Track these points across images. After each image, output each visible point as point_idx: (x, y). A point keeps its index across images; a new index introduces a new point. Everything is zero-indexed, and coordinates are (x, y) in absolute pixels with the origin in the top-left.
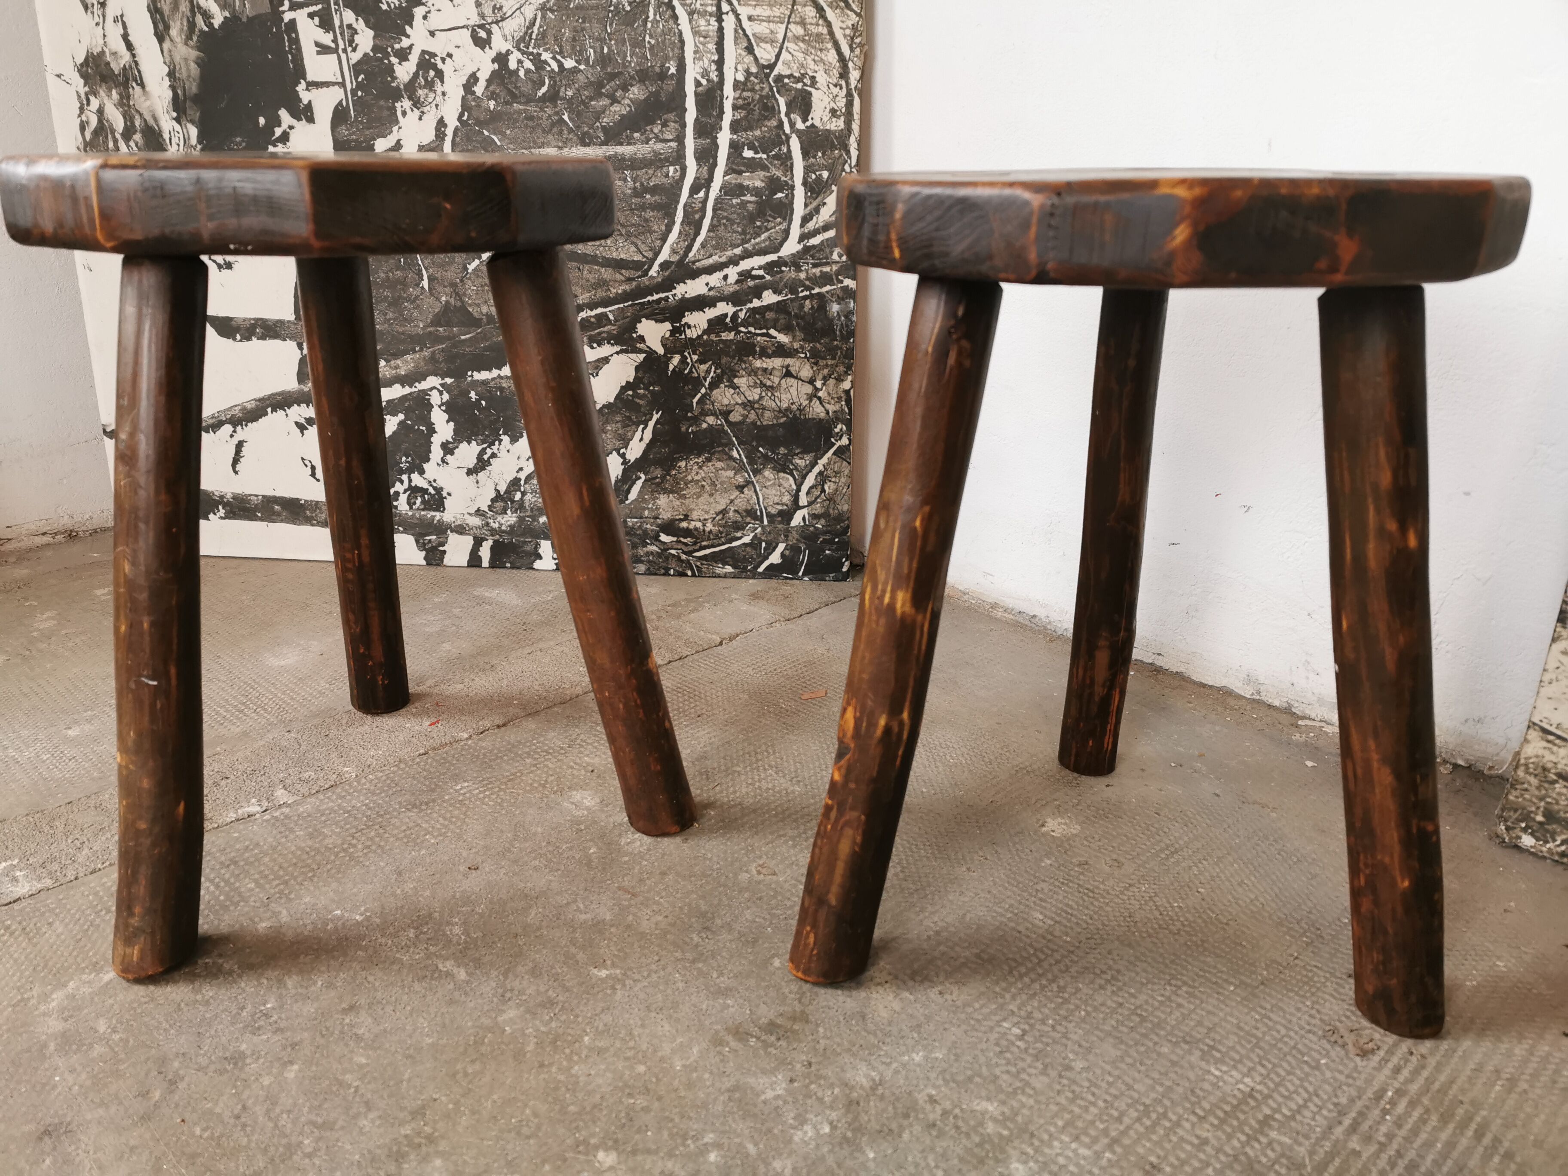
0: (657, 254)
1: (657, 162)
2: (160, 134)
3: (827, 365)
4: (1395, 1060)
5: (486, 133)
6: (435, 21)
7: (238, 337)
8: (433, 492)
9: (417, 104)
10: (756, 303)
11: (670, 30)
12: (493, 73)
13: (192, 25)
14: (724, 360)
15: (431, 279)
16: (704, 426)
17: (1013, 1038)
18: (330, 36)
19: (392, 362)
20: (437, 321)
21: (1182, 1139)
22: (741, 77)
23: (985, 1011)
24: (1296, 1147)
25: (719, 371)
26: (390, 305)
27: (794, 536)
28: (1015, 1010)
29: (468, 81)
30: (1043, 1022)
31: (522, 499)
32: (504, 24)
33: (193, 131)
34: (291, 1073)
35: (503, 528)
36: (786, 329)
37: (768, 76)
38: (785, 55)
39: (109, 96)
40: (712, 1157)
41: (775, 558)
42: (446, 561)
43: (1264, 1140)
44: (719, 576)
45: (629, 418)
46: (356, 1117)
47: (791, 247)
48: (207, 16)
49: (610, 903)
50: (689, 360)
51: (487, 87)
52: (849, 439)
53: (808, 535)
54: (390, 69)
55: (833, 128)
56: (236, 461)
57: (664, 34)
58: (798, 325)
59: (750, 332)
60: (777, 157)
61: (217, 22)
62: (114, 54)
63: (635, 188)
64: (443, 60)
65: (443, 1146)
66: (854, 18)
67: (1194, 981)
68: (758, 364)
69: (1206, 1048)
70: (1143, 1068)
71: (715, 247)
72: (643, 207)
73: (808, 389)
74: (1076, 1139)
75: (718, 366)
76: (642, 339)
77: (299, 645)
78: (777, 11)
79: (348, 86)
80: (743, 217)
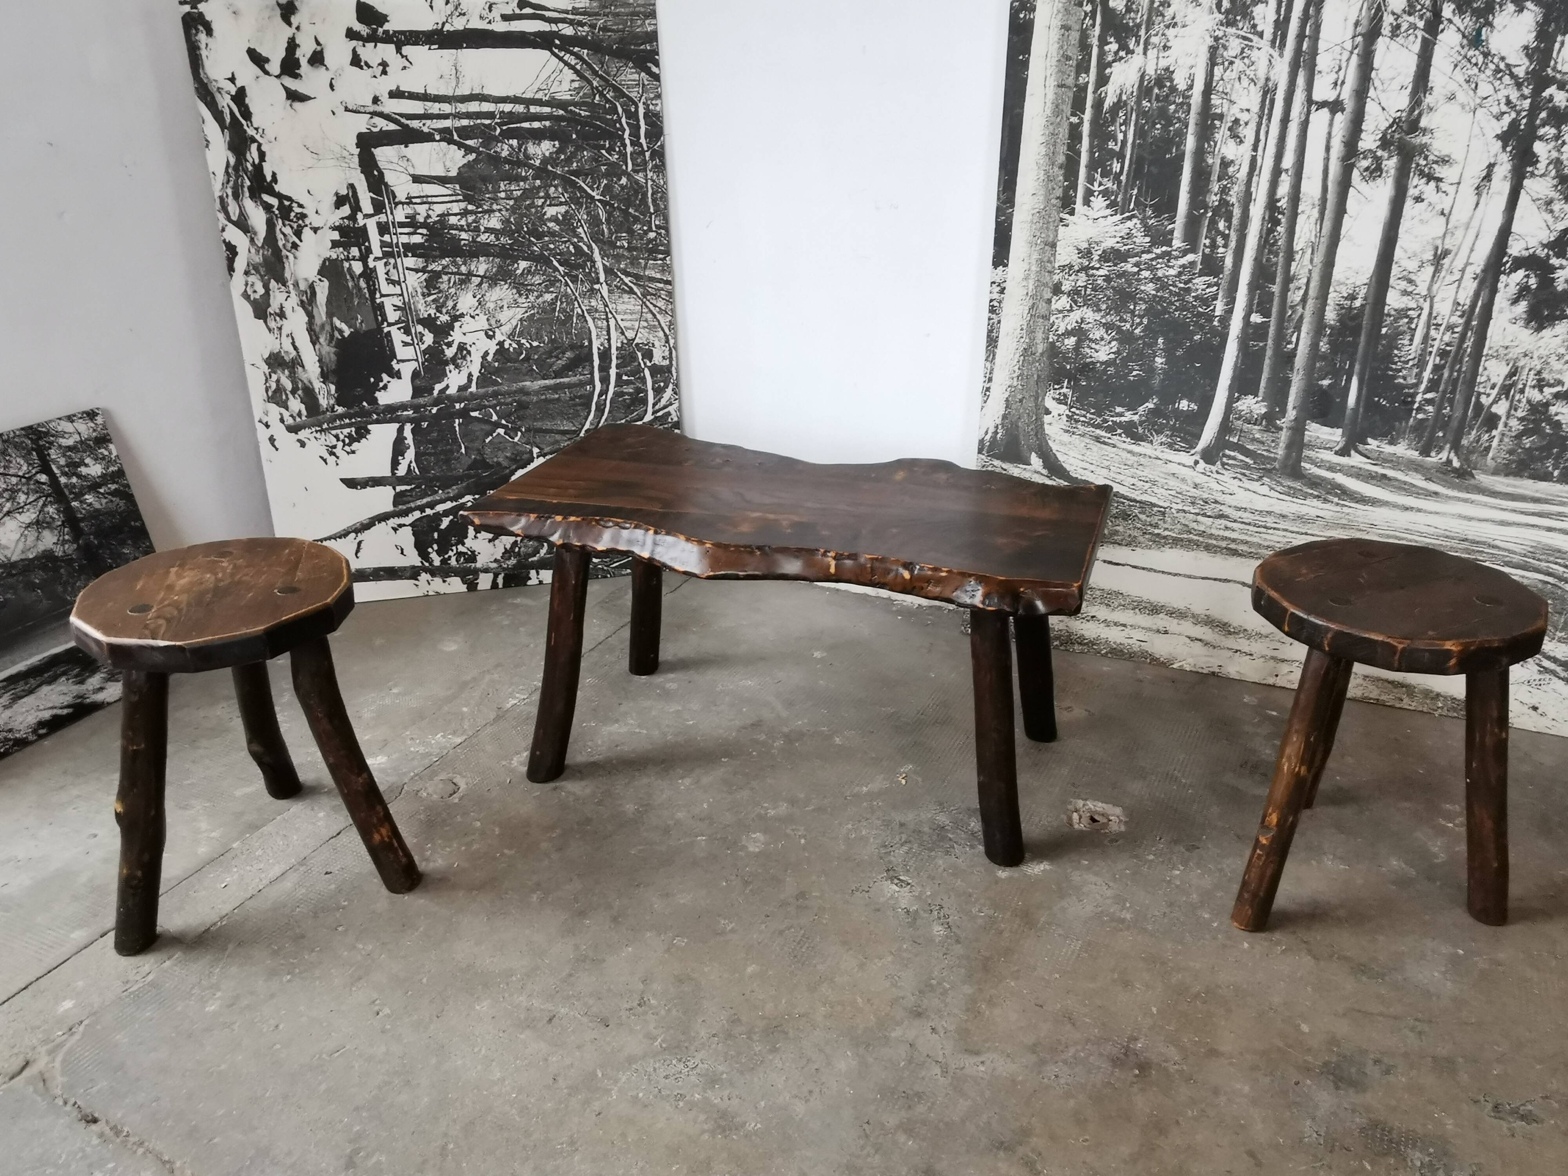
0: (583, 426)
1: (582, 384)
2: (313, 389)
5: (493, 377)
6: (465, 328)
7: (359, 487)
8: (470, 553)
9: (457, 366)
11: (584, 326)
12: (497, 350)
13: (332, 336)
15: (466, 448)
18: (410, 337)
19: (446, 491)
20: (470, 468)
22: (619, 345)
26: (443, 462)
29: (484, 354)
31: (519, 551)
32: (502, 328)
33: (333, 388)
35: (509, 567)
37: (632, 344)
38: (639, 335)
39: (283, 373)
42: (479, 588)
44: (624, 575)
47: (649, 417)
48: (341, 332)
51: (493, 357)
54: (443, 351)
55: (664, 364)
56: (358, 551)
57: (581, 328)
60: (639, 378)
61: (346, 334)
62: (286, 352)
63: (571, 397)
64: (471, 346)
66: (670, 318)
72: (575, 405)
78: (634, 317)
79: (420, 360)
80: (624, 406)
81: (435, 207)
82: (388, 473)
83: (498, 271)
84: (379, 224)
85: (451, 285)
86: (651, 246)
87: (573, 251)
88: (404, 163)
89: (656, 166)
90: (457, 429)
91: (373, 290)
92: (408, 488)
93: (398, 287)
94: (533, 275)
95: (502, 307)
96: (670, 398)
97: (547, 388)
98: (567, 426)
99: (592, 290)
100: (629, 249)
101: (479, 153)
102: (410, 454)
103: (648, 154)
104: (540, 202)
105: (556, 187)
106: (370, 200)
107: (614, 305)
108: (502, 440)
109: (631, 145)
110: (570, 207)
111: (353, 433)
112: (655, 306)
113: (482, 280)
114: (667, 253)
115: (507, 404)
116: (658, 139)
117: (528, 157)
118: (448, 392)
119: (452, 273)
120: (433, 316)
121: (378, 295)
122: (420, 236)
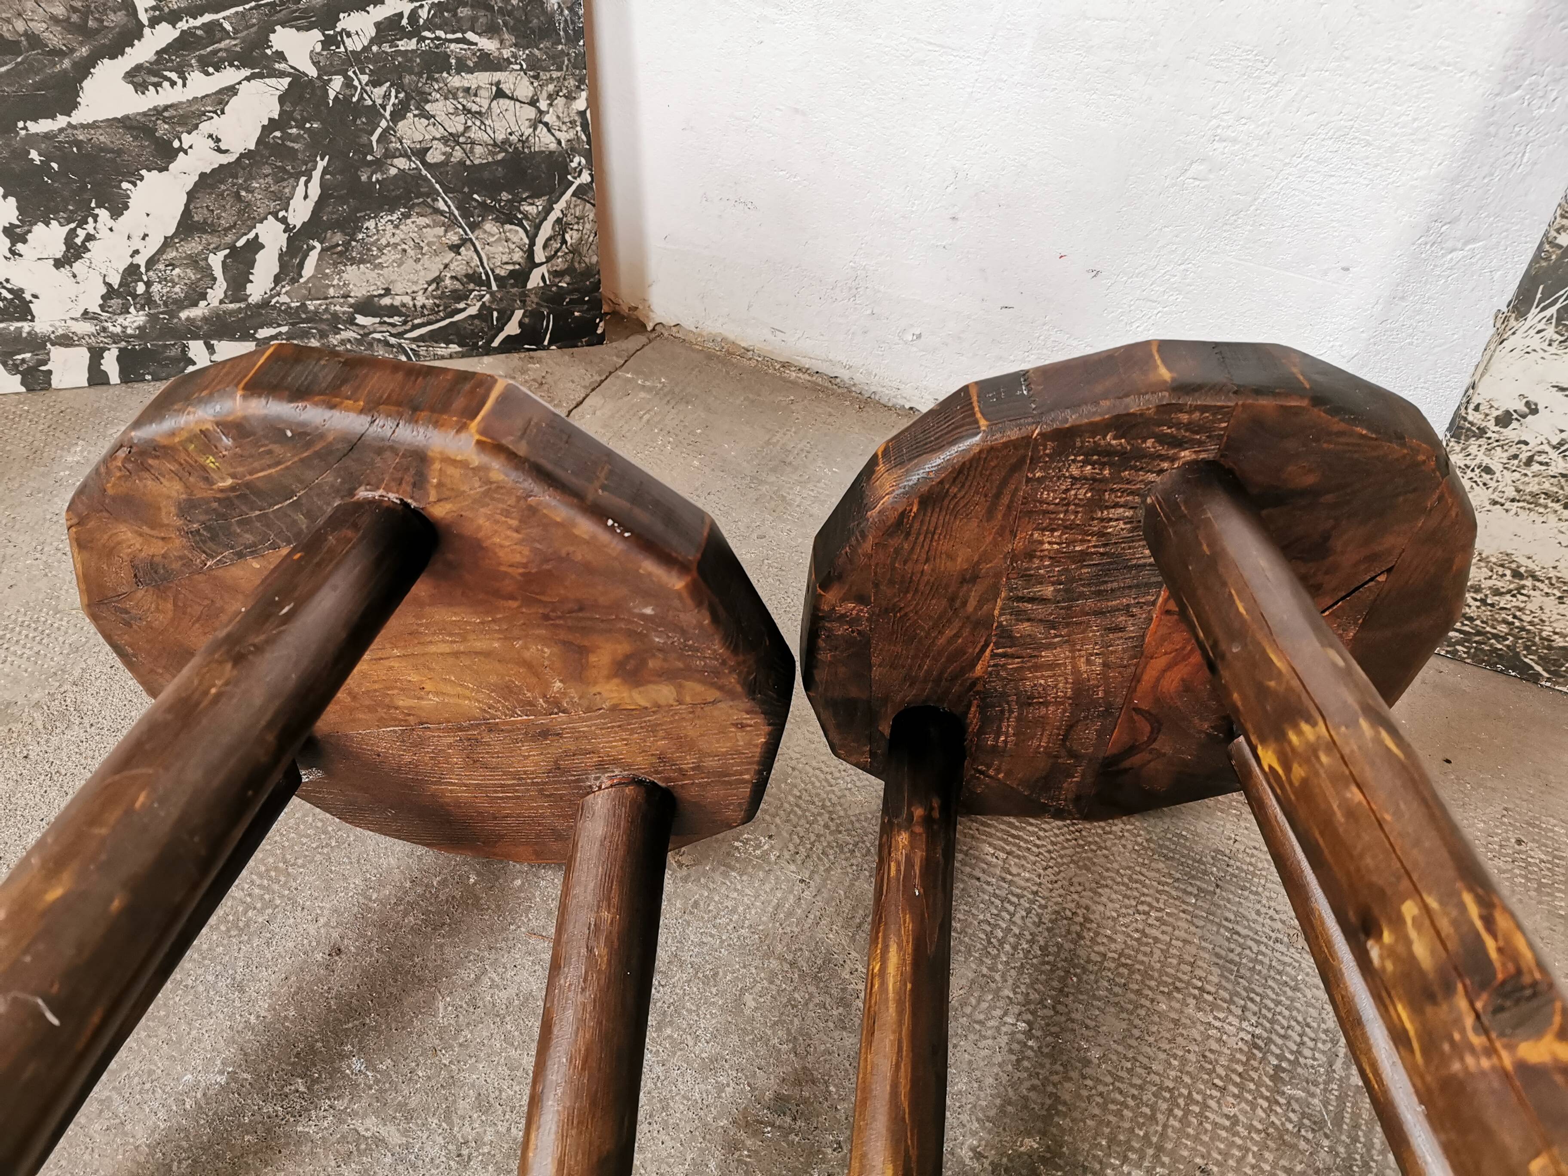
3: (551, 78)
8: (9, 296)
14: (407, 79)
16: (393, 171)
17: (1021, 1037)
21: (1215, 1124)
23: (984, 1005)
24: (1310, 1099)
25: (402, 95)
27: (533, 299)
28: (1011, 995)
31: (147, 291)
35: (129, 331)
36: (491, 31)
41: (512, 328)
42: (55, 383)
43: (1282, 1101)
45: (283, 169)
49: (528, 961)
50: (356, 83)
52: (591, 175)
53: (551, 296)
58: (505, 24)
59: (438, 38)
67: (1158, 901)
68: (456, 81)
69: (1196, 992)
70: (1151, 1039)
74: (1125, 1159)
75: (400, 88)
76: (281, 56)
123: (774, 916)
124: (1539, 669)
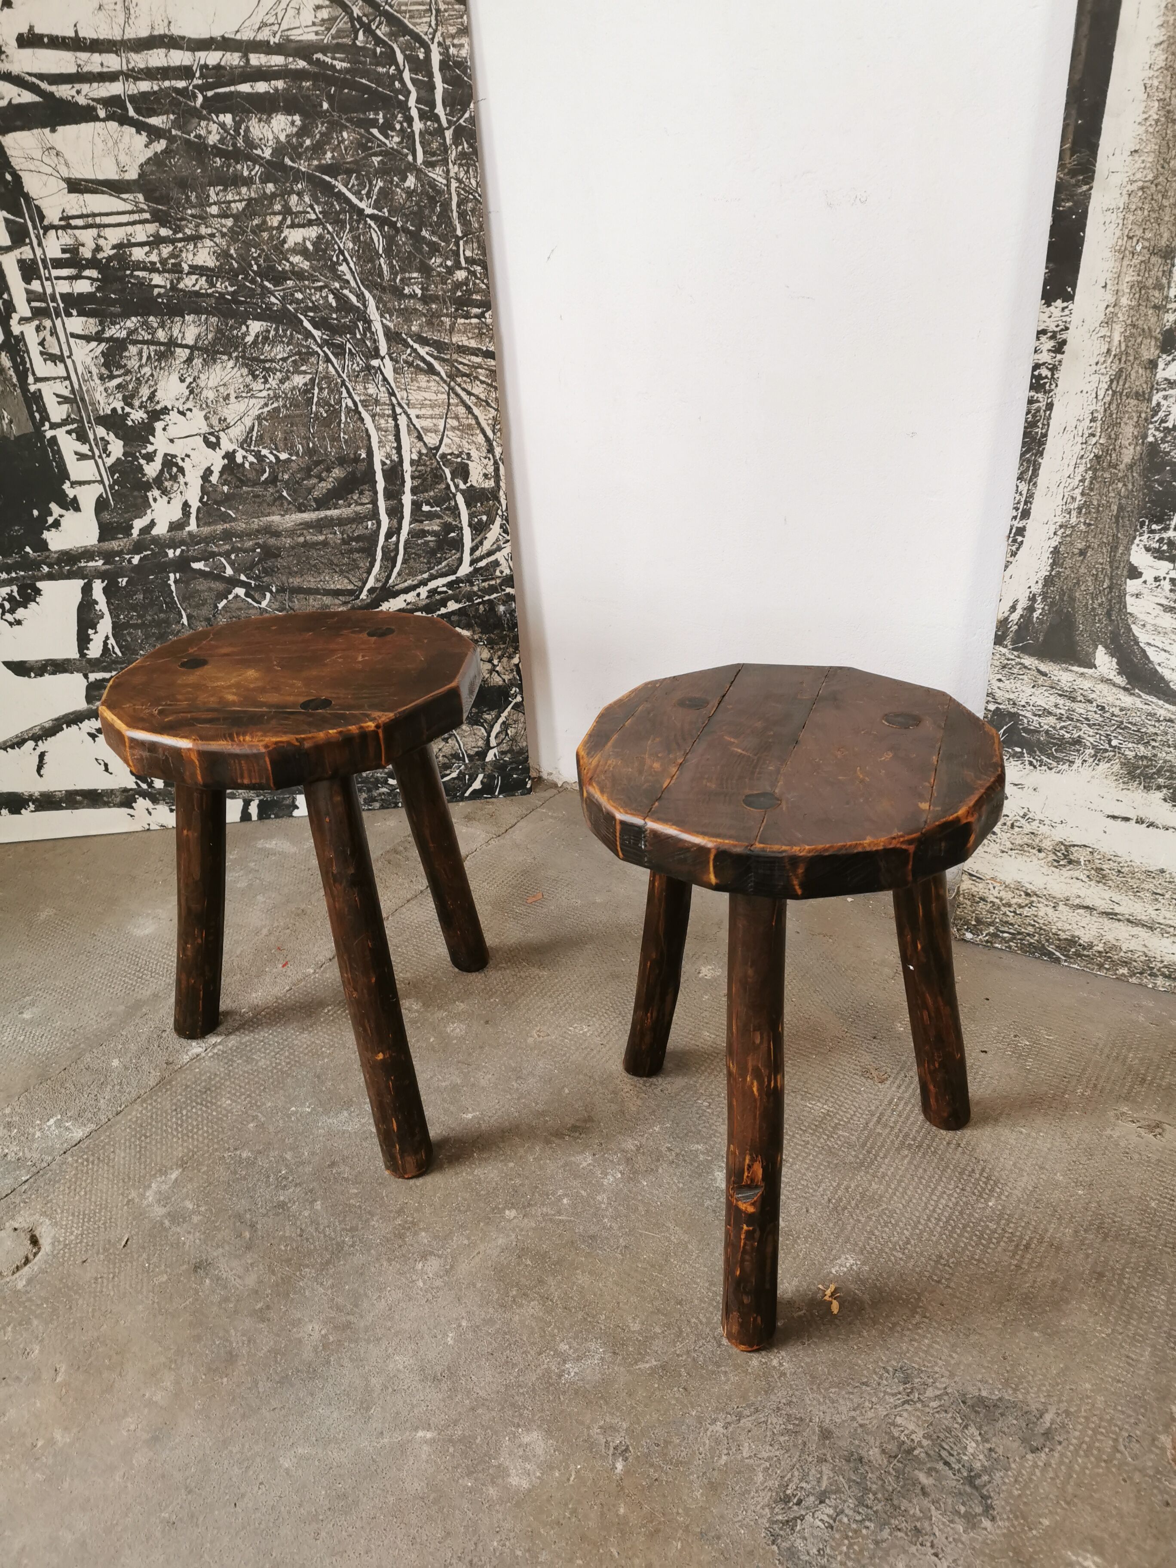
0: (365, 583)
1: (358, 519)
3: (500, 649)
4: (898, 1082)
5: (223, 509)
6: (172, 432)
7: (32, 675)
9: (165, 492)
10: (443, 611)
11: (359, 428)
12: (224, 466)
15: (189, 617)
17: (704, 1109)
18: (87, 446)
22: (415, 457)
23: (687, 1096)
26: (157, 639)
27: (489, 768)
28: (703, 1092)
29: (205, 473)
30: (719, 1096)
32: (229, 431)
34: (318, 1205)
36: (467, 627)
37: (435, 455)
38: (446, 440)
40: (565, 1201)
41: (477, 785)
43: (835, 1136)
46: (367, 1221)
47: (465, 569)
49: (457, 1072)
51: (220, 477)
52: (522, 697)
53: (499, 766)
54: (140, 468)
55: (486, 486)
56: (40, 768)
57: (354, 431)
58: (476, 623)
60: (448, 509)
63: (343, 539)
64: (183, 460)
65: (422, 1225)
66: (493, 413)
71: (408, 575)
72: (351, 551)
73: (488, 666)
77: (148, 915)
78: (437, 411)
79: (107, 483)
80: (427, 552)
81: (107, 232)
82: (74, 654)
83: (216, 339)
84: (22, 263)
85: (144, 361)
86: (459, 294)
87: (334, 304)
88: (52, 160)
89: (462, 155)
90: (173, 588)
91: (23, 371)
92: (107, 675)
93: (61, 366)
94: (273, 343)
95: (227, 397)
96: (497, 540)
97: (307, 525)
98: (340, 583)
99: (368, 368)
100: (426, 299)
101: (171, 139)
102: (105, 626)
103: (449, 134)
104: (275, 221)
105: (300, 194)
106: (3, 224)
107: (405, 394)
108: (242, 605)
109: (421, 119)
110: (325, 228)
111: (15, 594)
112: (469, 394)
113: (192, 354)
114: (487, 305)
115: (246, 551)
116: (465, 107)
117: (250, 144)
118: (155, 532)
119: (144, 342)
120: (120, 411)
121: (31, 379)
122: (88, 282)
123: (585, 1058)
124: (1058, 954)
